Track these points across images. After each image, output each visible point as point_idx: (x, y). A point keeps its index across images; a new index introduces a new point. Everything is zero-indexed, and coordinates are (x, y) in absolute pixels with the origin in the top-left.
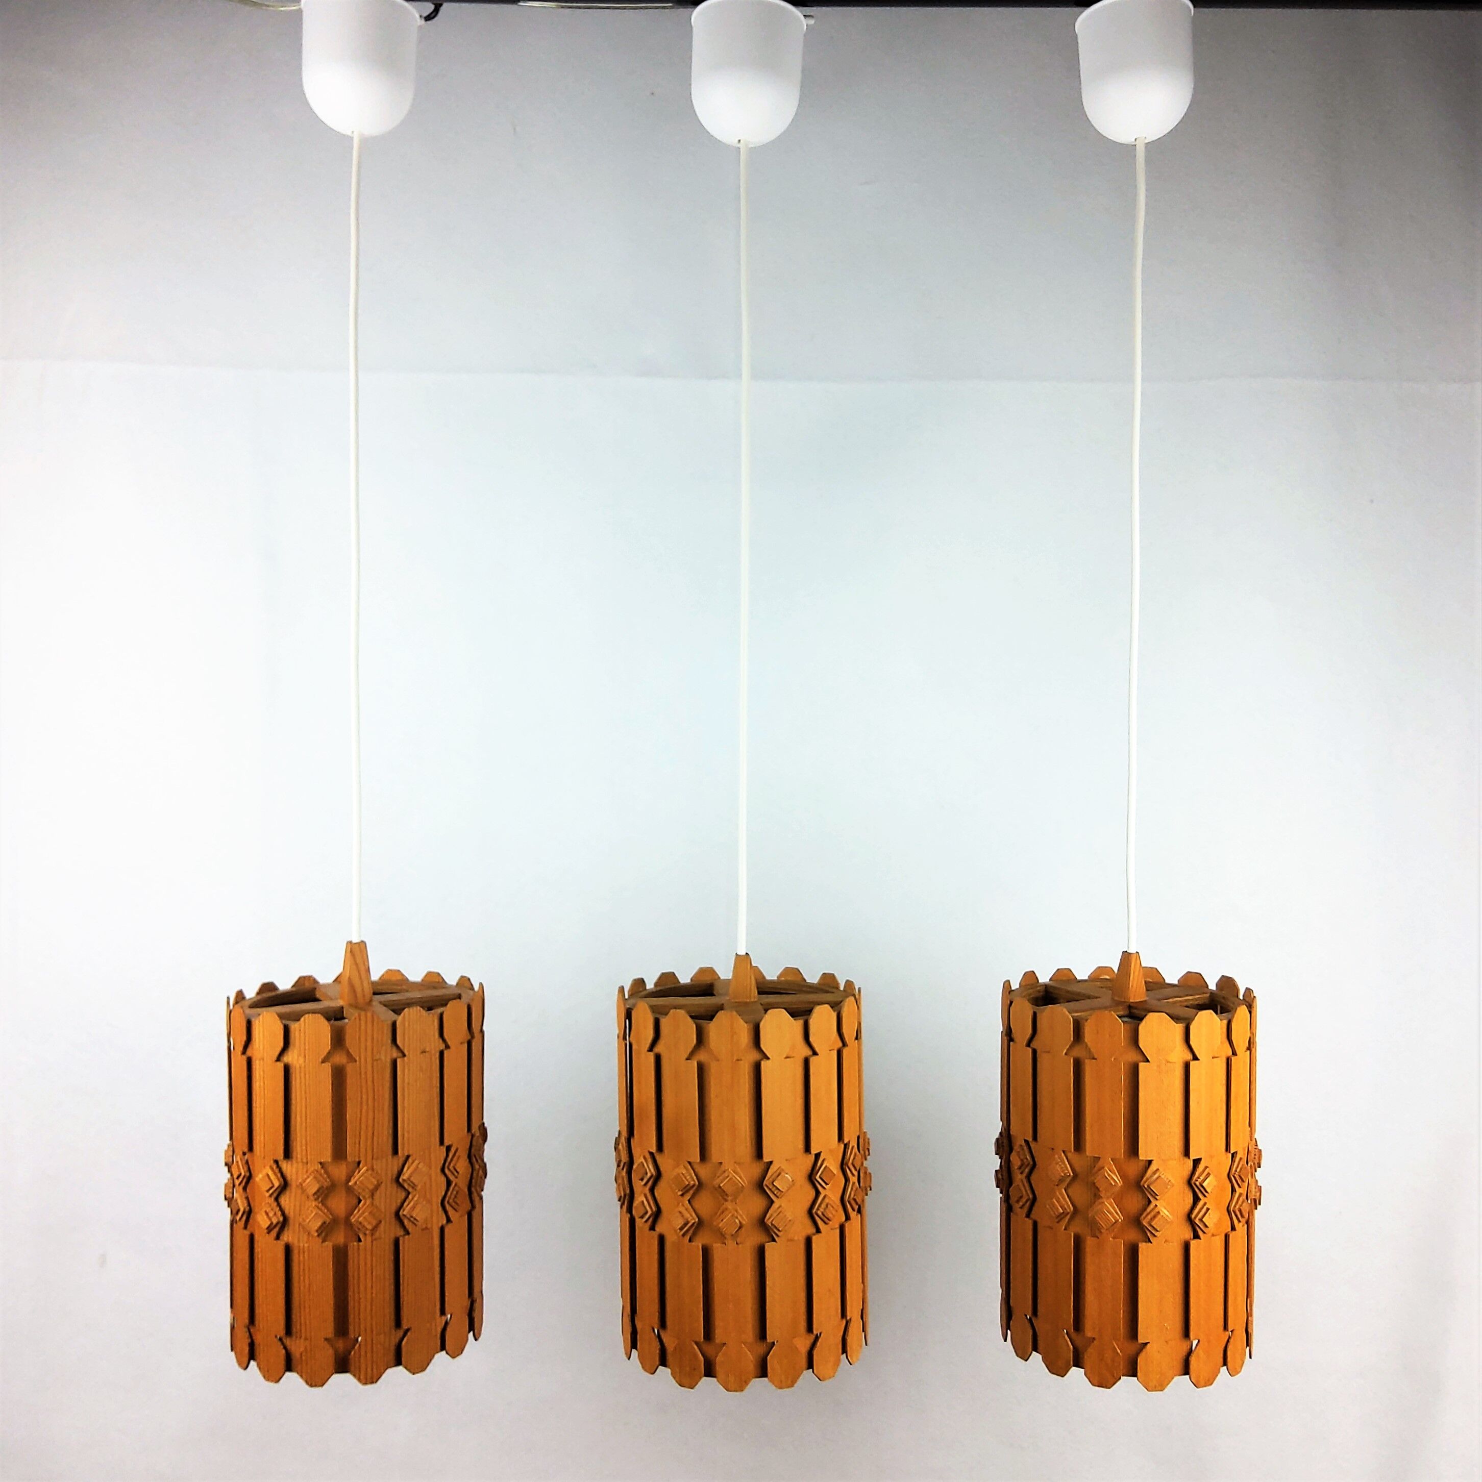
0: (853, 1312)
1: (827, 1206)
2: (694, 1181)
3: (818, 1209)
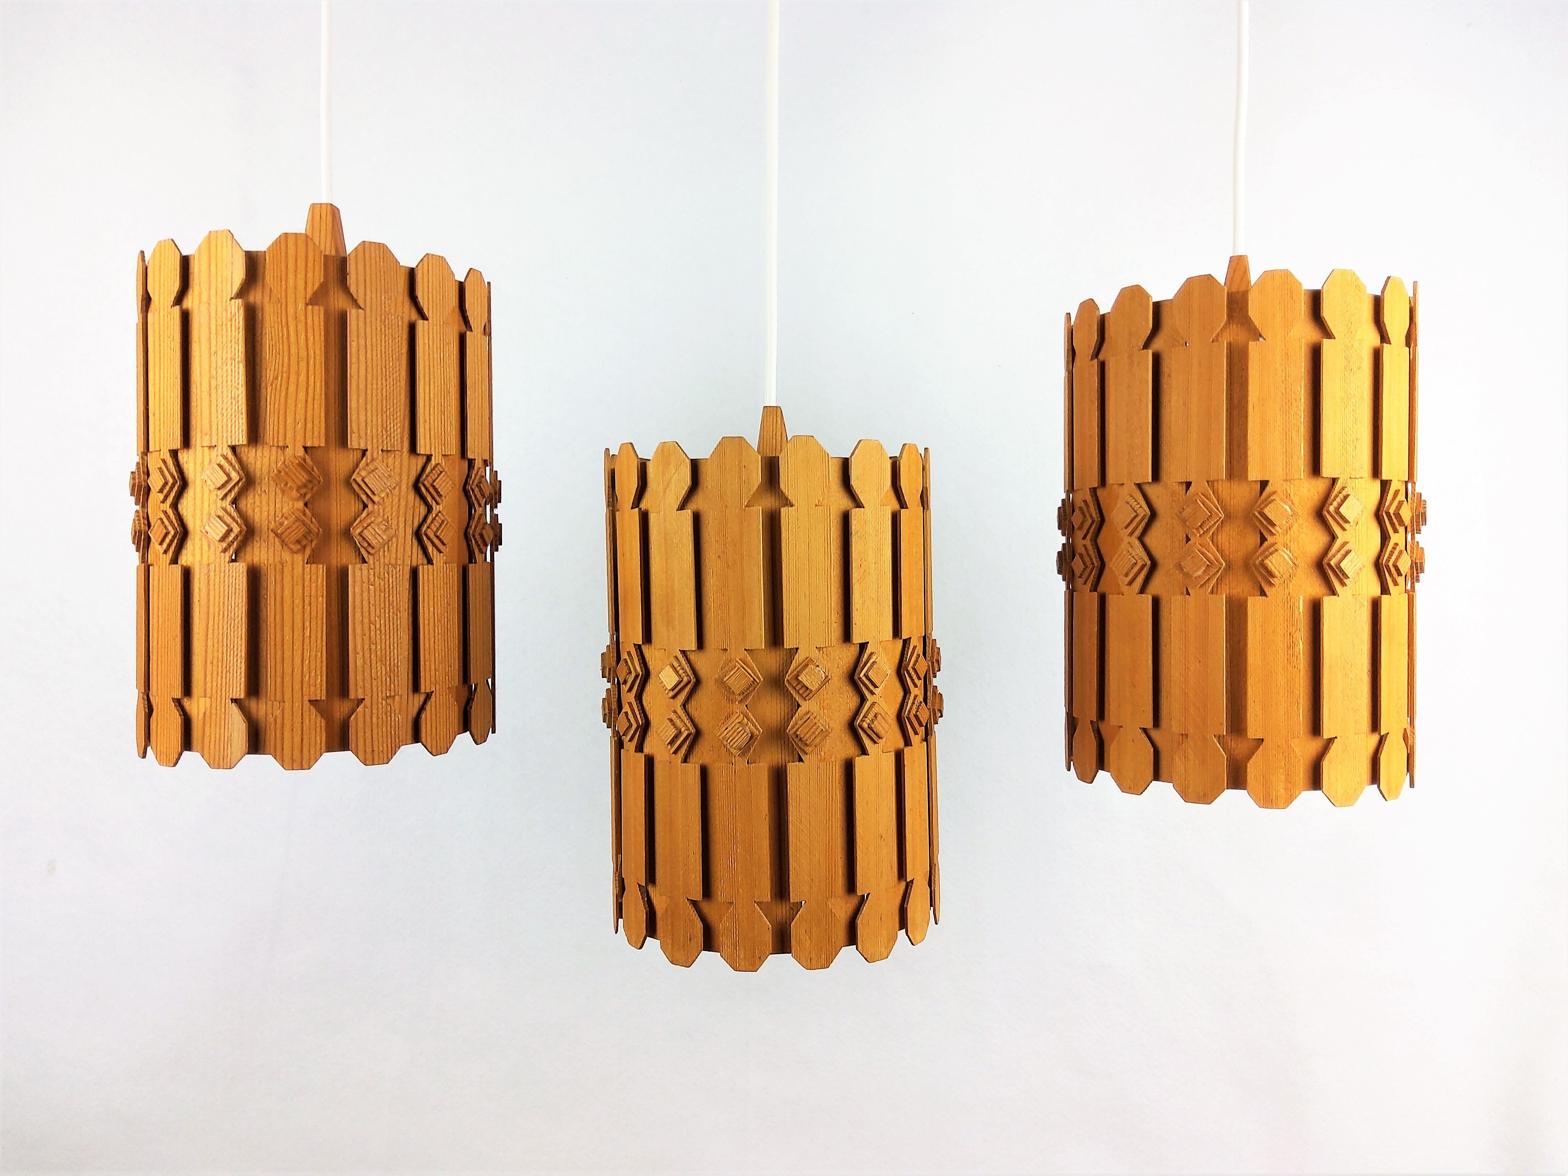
0: (916, 870)
1: (876, 716)
2: (688, 676)
3: (862, 721)
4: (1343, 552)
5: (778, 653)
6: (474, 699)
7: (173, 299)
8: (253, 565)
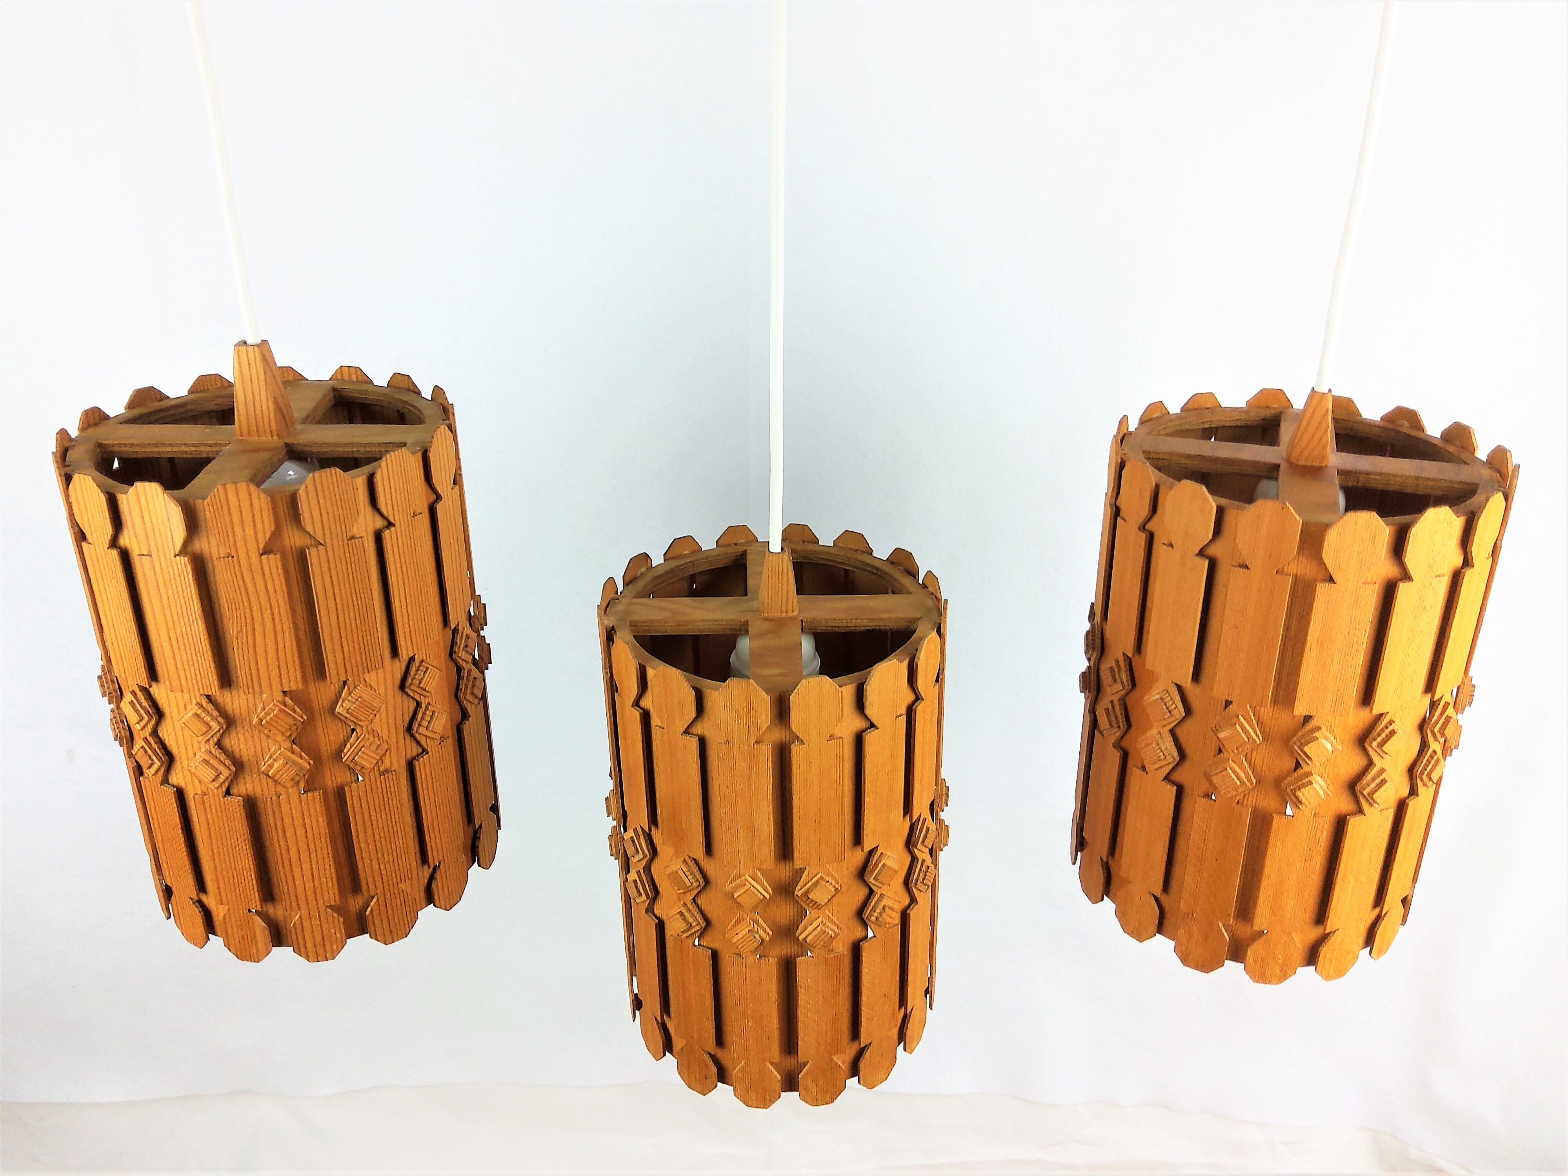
4: (1377, 781)
5: (787, 864)
6: (479, 838)
7: (108, 542)
8: (248, 796)
